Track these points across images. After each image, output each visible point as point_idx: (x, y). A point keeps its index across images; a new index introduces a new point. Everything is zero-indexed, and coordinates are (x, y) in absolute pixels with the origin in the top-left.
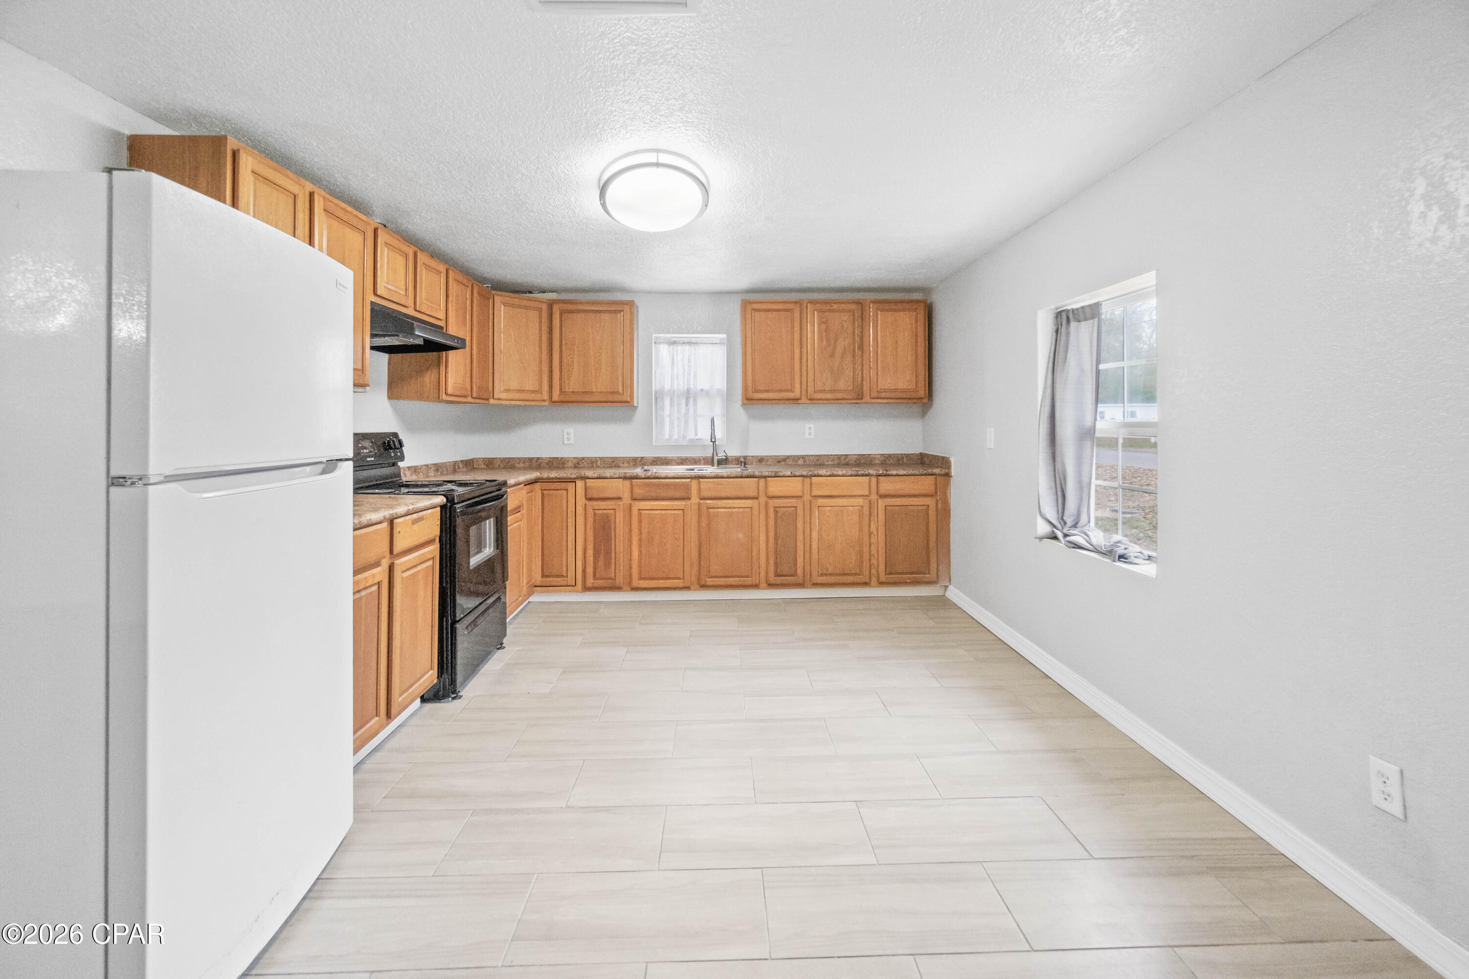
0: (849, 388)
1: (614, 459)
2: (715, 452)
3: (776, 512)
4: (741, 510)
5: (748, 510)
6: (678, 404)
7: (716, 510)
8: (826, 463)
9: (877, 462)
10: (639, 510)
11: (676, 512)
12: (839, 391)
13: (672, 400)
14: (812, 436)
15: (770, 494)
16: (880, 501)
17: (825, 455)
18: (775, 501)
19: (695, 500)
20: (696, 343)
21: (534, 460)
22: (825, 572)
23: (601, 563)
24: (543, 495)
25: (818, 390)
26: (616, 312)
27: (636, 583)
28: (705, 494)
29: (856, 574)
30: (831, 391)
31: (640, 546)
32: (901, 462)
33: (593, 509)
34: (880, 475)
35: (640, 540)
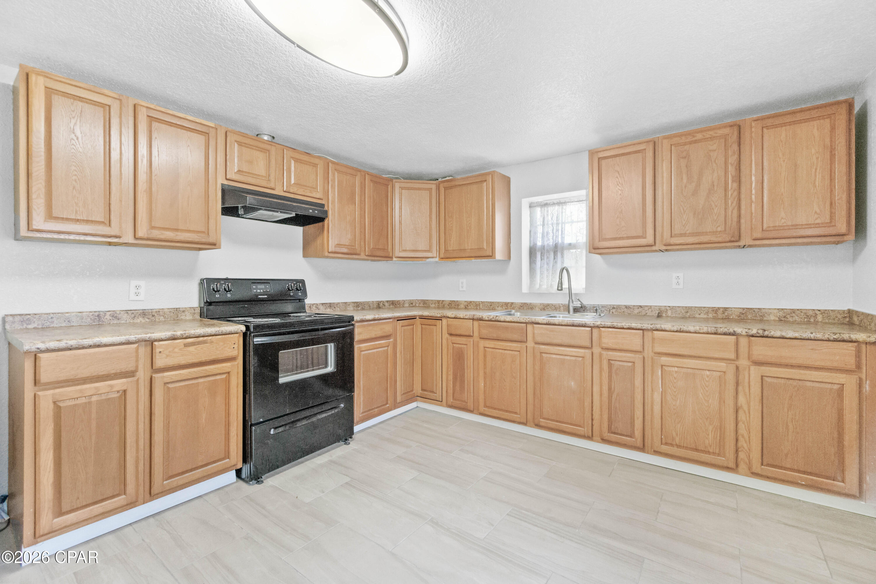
0: (719, 229)
1: (492, 303)
2: (571, 300)
3: (610, 366)
4: (573, 358)
5: (581, 359)
6: (548, 258)
7: (548, 355)
8: (697, 316)
9: (772, 318)
10: (484, 347)
11: (513, 352)
12: (706, 233)
13: (542, 255)
14: (681, 286)
15: (604, 346)
16: (752, 368)
17: (696, 307)
18: (610, 353)
19: (530, 344)
20: (564, 203)
21: (441, 302)
22: (670, 442)
23: (458, 388)
24: (422, 328)
25: (675, 234)
26: (482, 182)
27: (482, 409)
28: (539, 339)
29: (714, 454)
30: (693, 234)
31: (485, 378)
32: (812, 320)
33: (453, 343)
34: (753, 336)
35: (485, 373)
